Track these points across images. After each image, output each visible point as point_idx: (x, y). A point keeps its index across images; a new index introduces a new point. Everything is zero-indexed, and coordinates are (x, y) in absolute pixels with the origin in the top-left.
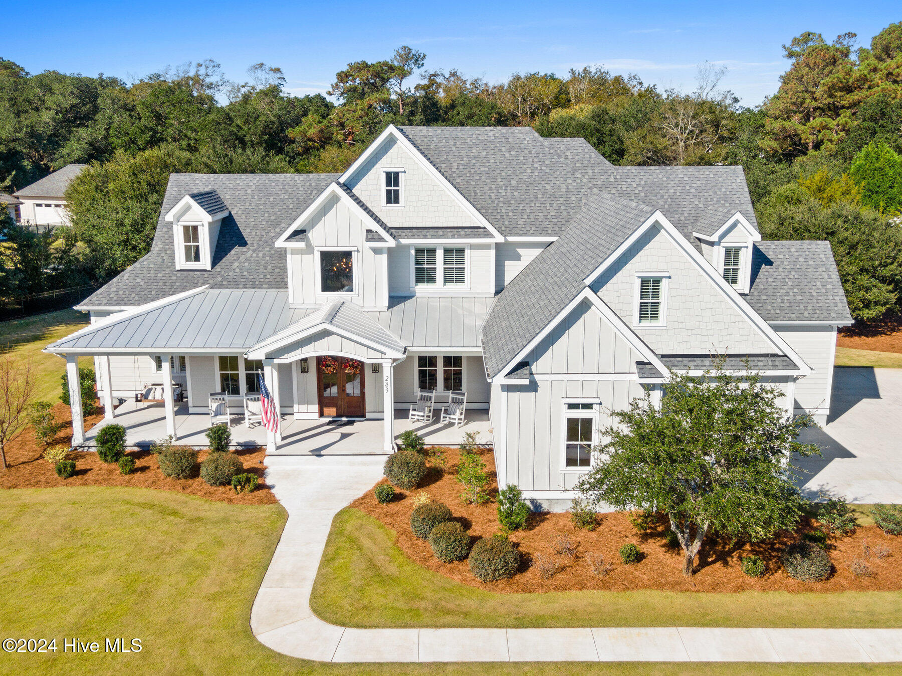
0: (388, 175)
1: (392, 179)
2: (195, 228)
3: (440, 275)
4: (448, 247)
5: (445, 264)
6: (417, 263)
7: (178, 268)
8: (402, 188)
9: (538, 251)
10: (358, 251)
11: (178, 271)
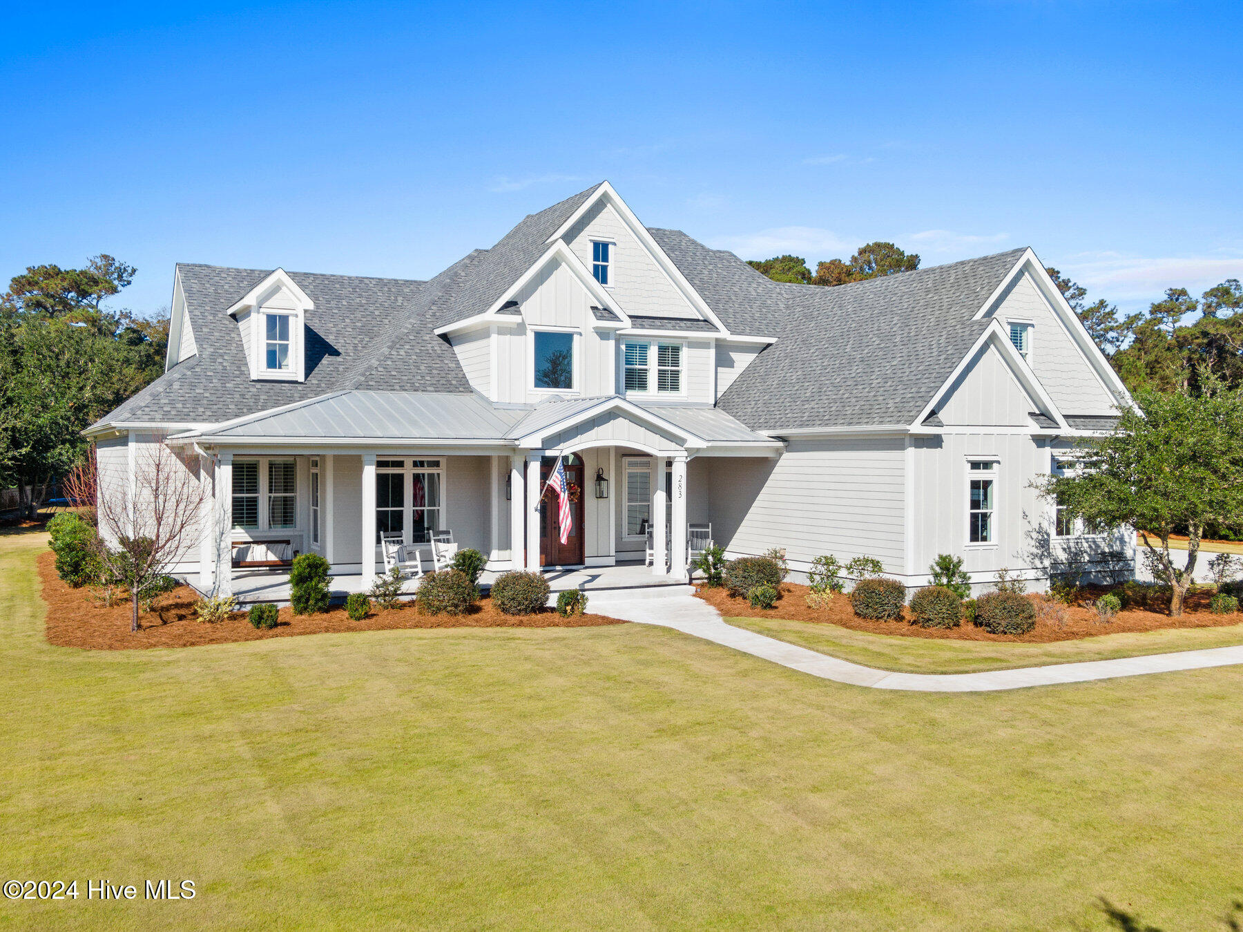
0: (596, 245)
1: (601, 250)
2: (284, 319)
3: (653, 379)
4: (666, 342)
5: (659, 365)
6: (628, 363)
7: (254, 376)
8: (611, 265)
9: (751, 357)
10: (581, 334)
11: (254, 381)
